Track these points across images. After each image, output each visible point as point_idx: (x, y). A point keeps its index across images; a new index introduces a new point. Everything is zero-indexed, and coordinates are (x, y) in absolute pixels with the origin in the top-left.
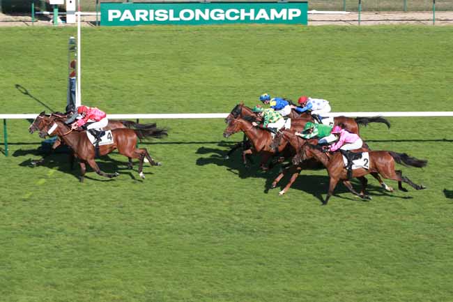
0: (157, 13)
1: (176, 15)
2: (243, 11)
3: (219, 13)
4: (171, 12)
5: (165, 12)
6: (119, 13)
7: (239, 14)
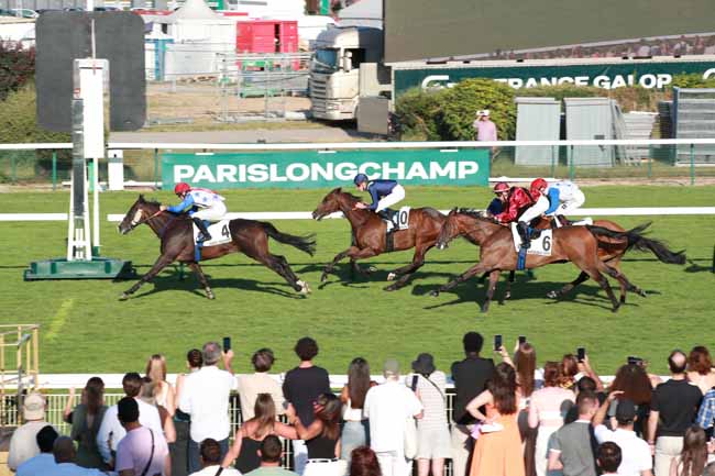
0: (252, 169)
1: (281, 173)
2: (386, 165)
3: (349, 169)
4: (274, 167)
5: (263, 167)
6: (190, 169)
7: (380, 171)
